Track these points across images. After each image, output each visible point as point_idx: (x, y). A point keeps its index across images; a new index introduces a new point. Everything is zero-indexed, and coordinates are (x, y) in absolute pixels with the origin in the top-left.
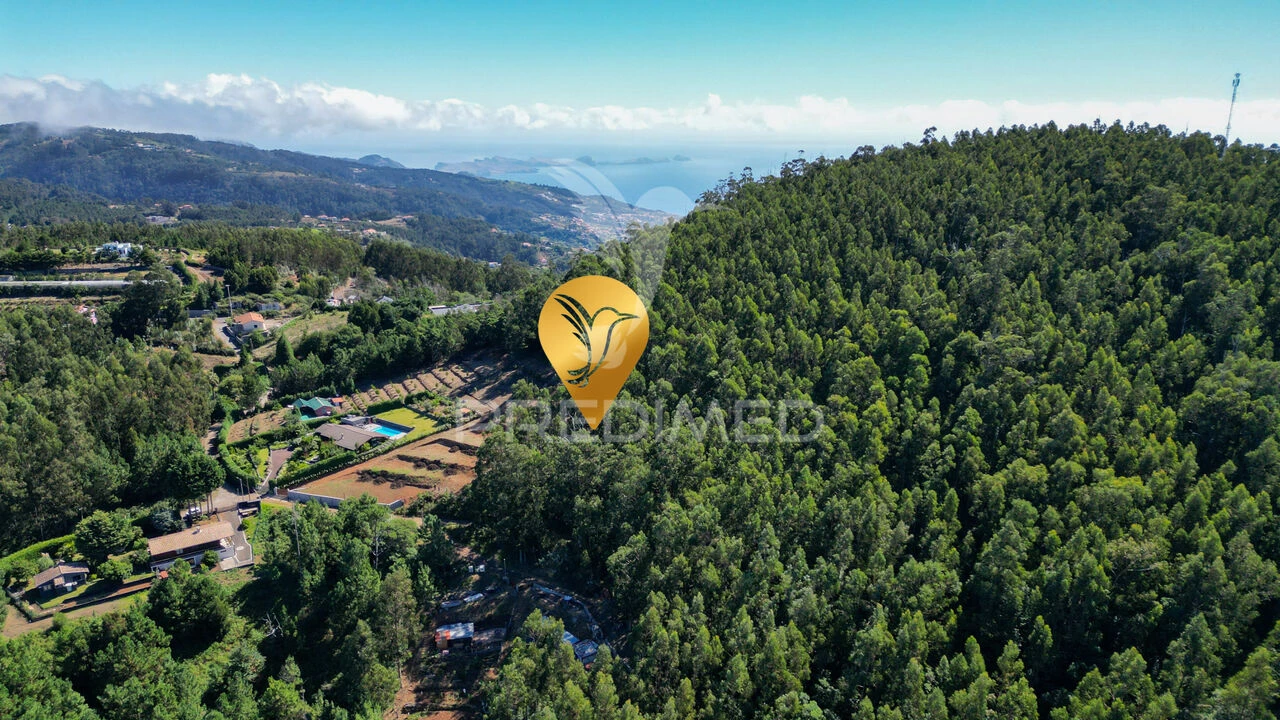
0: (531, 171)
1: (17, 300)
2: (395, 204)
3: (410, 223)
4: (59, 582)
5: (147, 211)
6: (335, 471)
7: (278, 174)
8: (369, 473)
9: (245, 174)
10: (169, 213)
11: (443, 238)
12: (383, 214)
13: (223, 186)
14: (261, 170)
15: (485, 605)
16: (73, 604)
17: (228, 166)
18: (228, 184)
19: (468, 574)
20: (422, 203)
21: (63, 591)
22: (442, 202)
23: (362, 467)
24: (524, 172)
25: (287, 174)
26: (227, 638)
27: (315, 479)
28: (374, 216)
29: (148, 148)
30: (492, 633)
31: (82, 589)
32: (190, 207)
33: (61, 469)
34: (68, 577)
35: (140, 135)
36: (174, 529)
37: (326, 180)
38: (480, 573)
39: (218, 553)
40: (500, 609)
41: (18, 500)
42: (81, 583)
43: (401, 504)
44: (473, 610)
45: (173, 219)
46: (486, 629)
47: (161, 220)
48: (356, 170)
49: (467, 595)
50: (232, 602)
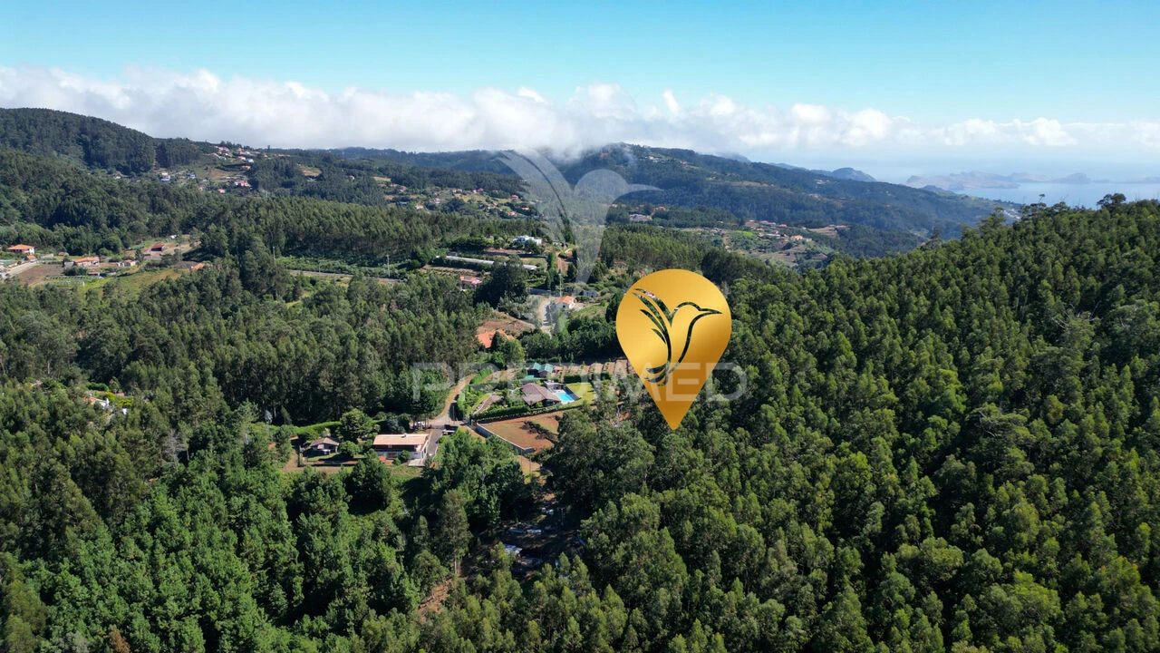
0: (1011, 187)
1: (452, 269)
2: (842, 214)
3: (841, 233)
4: (320, 447)
5: (633, 210)
6: (513, 418)
7: (746, 183)
8: (530, 423)
9: (721, 182)
10: (647, 212)
11: (866, 248)
12: (818, 223)
13: (701, 192)
14: (734, 179)
15: (538, 539)
16: (322, 462)
17: (709, 176)
18: (706, 191)
19: (540, 513)
20: (867, 213)
21: (322, 453)
22: (887, 214)
23: (528, 419)
24: (1002, 187)
25: (753, 184)
26: (388, 509)
27: (499, 420)
28: (809, 224)
29: (656, 161)
30: (530, 561)
31: (331, 455)
32: (664, 209)
33: (353, 380)
34: (327, 446)
35: (654, 150)
36: (397, 432)
37: (785, 190)
38: (548, 515)
39: (411, 454)
40: (546, 546)
41: (328, 393)
42: (333, 451)
43: (533, 450)
44: (528, 540)
45: (649, 218)
46: (528, 558)
47: (641, 217)
48: (820, 182)
49: (532, 528)
50: (398, 487)
